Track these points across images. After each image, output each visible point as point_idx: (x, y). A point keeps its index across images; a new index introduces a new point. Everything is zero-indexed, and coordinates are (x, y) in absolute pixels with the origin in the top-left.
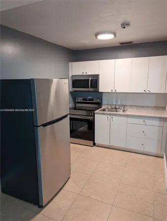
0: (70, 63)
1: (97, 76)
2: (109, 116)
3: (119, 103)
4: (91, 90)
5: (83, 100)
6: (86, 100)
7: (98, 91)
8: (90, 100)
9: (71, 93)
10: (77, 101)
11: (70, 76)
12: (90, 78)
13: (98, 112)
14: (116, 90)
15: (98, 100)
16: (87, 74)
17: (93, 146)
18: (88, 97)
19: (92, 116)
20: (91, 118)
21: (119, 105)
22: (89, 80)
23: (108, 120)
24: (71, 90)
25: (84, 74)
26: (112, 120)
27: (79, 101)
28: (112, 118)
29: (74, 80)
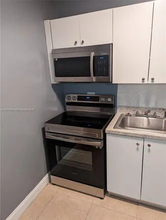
0: (47, 22)
1: (108, 47)
2: (141, 142)
3: (152, 105)
4: (94, 79)
5: (79, 98)
6: (84, 98)
7: (109, 82)
8: (92, 98)
9: (54, 86)
10: (66, 100)
11: (49, 51)
12: (93, 54)
13: (112, 131)
14: (153, 79)
15: (109, 100)
16: (84, 45)
17: (103, 199)
18: (88, 93)
19: (101, 140)
20: (98, 144)
21: (153, 109)
22: (89, 57)
23: (138, 149)
24: (53, 82)
25: (79, 45)
26: (149, 150)
27: (72, 101)
28: (149, 145)
29: (56, 60)
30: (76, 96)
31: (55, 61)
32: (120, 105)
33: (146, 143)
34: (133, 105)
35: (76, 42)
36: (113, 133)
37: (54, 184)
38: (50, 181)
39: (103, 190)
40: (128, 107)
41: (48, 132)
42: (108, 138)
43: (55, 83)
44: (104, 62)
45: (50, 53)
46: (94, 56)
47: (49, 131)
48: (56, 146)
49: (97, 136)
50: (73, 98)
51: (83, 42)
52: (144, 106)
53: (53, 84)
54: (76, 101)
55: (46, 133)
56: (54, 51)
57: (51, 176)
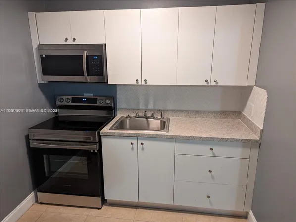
0: (32, 15)
1: (102, 48)
2: (135, 141)
4: (89, 79)
5: (74, 100)
6: (80, 100)
8: (89, 100)
10: (58, 103)
11: (35, 46)
12: (85, 53)
13: (107, 133)
14: (145, 81)
15: (108, 101)
16: (76, 43)
17: (101, 208)
18: (85, 94)
19: (96, 142)
20: (93, 147)
21: (152, 110)
22: (82, 56)
23: (132, 148)
24: (39, 81)
25: (70, 42)
26: (143, 149)
27: (65, 103)
28: (142, 144)
29: (44, 56)
30: (70, 97)
31: (42, 58)
32: (121, 107)
33: (140, 142)
34: (133, 107)
35: (67, 40)
36: (108, 134)
37: (41, 203)
38: (37, 201)
39: (100, 198)
40: (128, 109)
41: (33, 139)
42: (104, 140)
43: (43, 82)
44: (98, 62)
45: (36, 49)
46: (86, 55)
47: (35, 138)
48: (44, 156)
49: (92, 140)
50: (67, 100)
51: (74, 40)
52: (144, 108)
53: (39, 84)
54: (70, 103)
55: (30, 141)
56: (40, 47)
57: (38, 193)
